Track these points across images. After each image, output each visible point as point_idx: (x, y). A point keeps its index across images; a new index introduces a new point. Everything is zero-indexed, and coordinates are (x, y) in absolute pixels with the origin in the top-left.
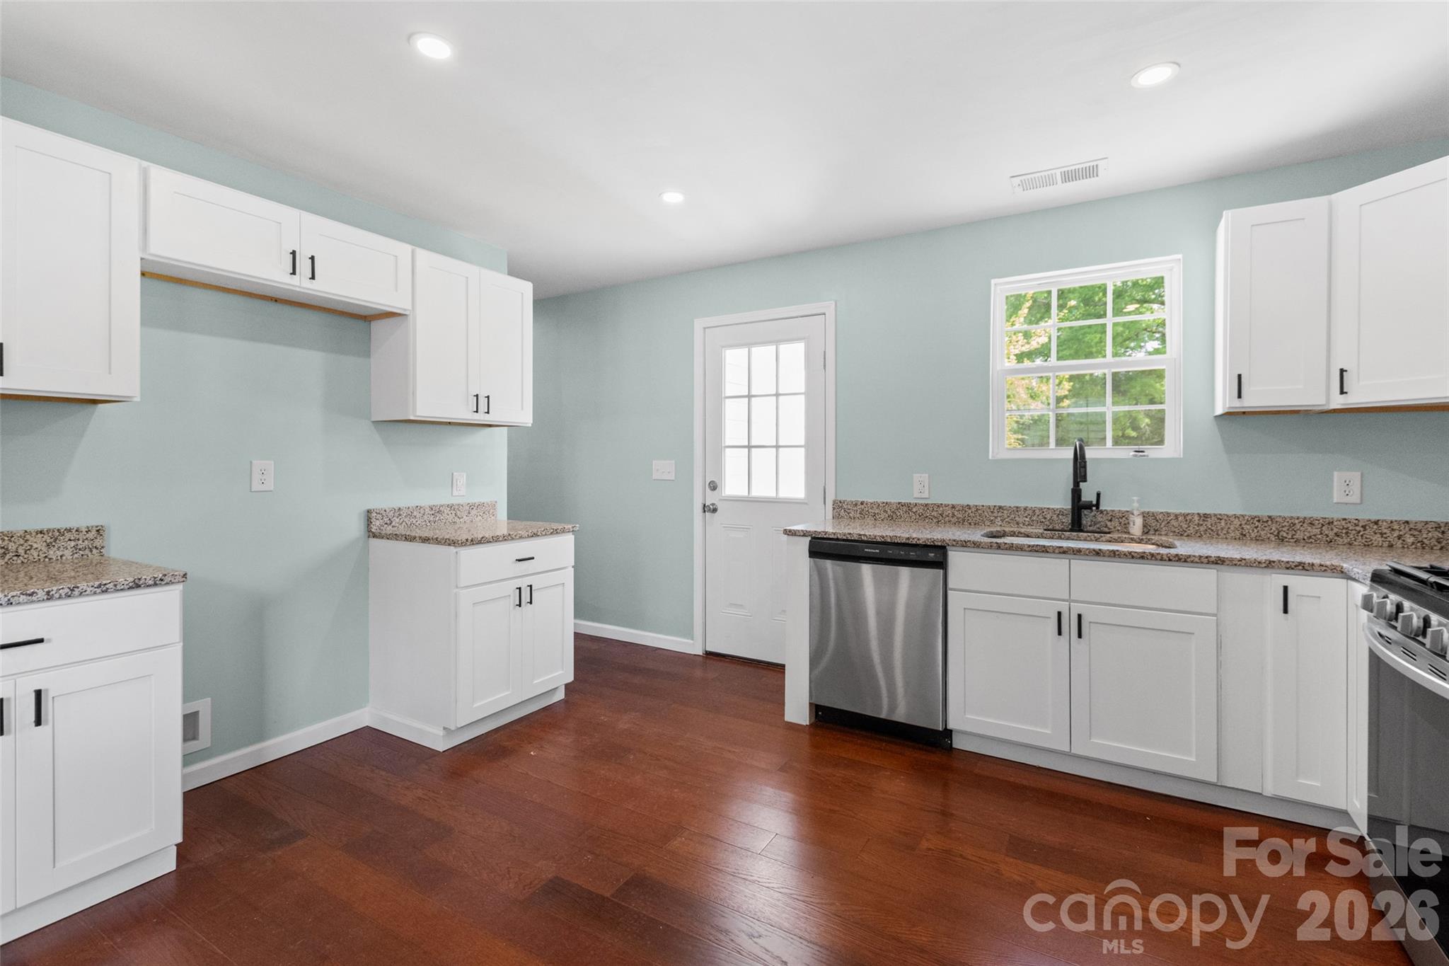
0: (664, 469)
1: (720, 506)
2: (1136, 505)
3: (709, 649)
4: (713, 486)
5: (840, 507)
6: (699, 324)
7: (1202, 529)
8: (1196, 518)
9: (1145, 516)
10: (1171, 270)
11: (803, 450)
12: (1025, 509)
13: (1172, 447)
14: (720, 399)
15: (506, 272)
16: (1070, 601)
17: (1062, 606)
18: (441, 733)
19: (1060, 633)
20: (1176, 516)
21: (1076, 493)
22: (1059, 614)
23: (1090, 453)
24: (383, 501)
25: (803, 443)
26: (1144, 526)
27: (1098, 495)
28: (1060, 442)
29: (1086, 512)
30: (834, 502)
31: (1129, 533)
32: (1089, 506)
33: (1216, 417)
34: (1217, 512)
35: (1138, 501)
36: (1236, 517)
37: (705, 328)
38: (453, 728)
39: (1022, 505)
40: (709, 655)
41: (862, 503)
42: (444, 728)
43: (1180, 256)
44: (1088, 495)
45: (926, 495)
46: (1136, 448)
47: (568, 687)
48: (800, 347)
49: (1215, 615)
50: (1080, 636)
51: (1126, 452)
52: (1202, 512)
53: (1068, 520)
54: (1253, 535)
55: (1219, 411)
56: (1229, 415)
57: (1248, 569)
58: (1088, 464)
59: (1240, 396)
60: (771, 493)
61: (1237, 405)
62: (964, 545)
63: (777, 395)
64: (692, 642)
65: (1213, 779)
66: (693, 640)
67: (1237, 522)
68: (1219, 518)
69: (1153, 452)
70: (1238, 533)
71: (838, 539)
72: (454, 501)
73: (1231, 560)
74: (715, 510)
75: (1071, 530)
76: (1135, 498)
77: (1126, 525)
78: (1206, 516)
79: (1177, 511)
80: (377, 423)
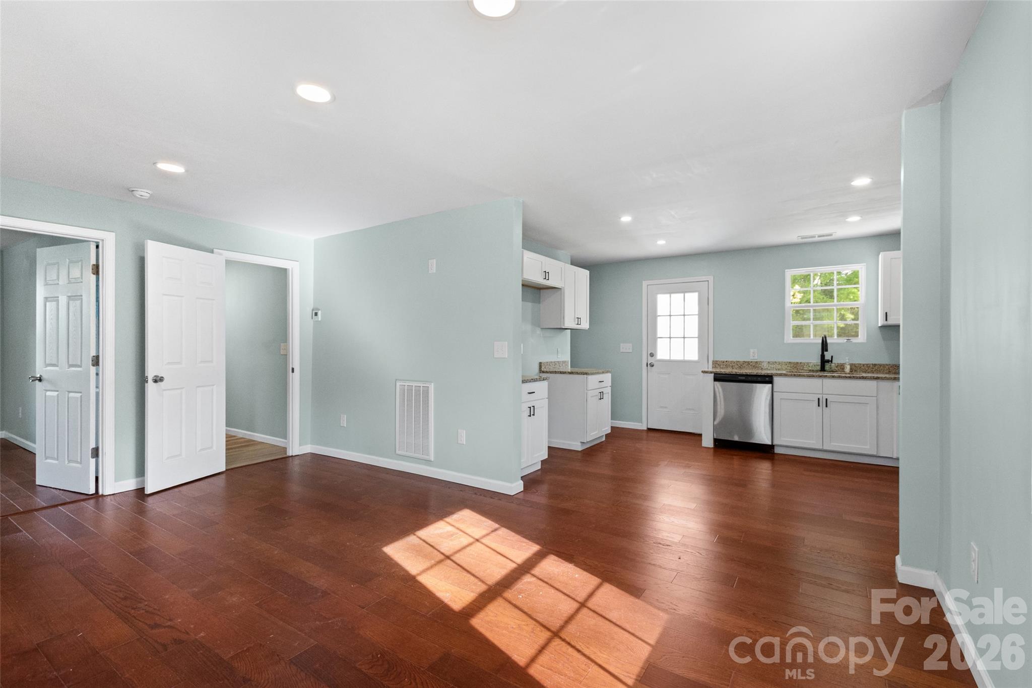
0: (626, 347)
1: (655, 364)
2: (847, 361)
3: (649, 427)
4: (652, 355)
5: (716, 363)
6: (645, 284)
7: (874, 370)
8: (871, 366)
9: (851, 365)
10: (862, 268)
11: (697, 339)
12: (801, 363)
13: (862, 338)
14: (655, 317)
15: (570, 263)
16: (822, 394)
17: (820, 396)
18: (580, 444)
19: (819, 406)
20: (864, 365)
21: (823, 356)
22: (819, 399)
23: (829, 341)
24: (545, 359)
25: (697, 336)
26: (851, 369)
27: (832, 357)
28: (815, 336)
29: (827, 364)
30: (713, 361)
31: (844, 372)
32: (828, 361)
33: (879, 327)
34: (880, 363)
35: (849, 359)
36: (887, 365)
37: (648, 285)
38: (585, 442)
39: (800, 361)
40: (650, 430)
41: (726, 361)
42: (581, 442)
43: (865, 264)
44: (828, 356)
45: (756, 358)
46: (847, 338)
47: (607, 435)
48: (696, 295)
49: (876, 397)
50: (826, 406)
51: (843, 340)
52: (874, 363)
53: (819, 368)
54: (893, 372)
55: (880, 325)
56: (883, 327)
57: (888, 381)
58: (828, 345)
59: (886, 320)
60: (681, 358)
61: (886, 323)
62: (781, 375)
63: (684, 315)
64: (641, 424)
65: (875, 453)
66: (642, 423)
67: (887, 367)
68: (880, 365)
69: (854, 340)
70: (887, 371)
71: (726, 374)
72: (558, 360)
73: (882, 378)
74: (653, 366)
75: (821, 371)
76: (847, 358)
77: (843, 369)
78: (875, 365)
79: (864, 363)
80: (542, 328)
